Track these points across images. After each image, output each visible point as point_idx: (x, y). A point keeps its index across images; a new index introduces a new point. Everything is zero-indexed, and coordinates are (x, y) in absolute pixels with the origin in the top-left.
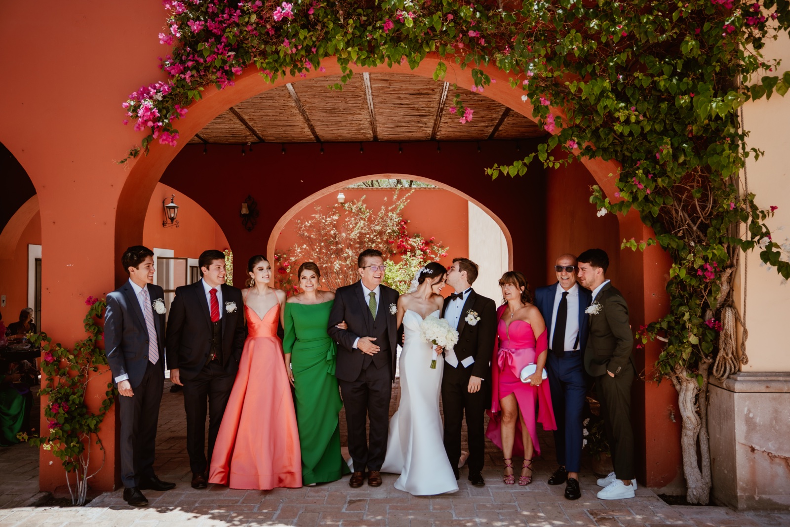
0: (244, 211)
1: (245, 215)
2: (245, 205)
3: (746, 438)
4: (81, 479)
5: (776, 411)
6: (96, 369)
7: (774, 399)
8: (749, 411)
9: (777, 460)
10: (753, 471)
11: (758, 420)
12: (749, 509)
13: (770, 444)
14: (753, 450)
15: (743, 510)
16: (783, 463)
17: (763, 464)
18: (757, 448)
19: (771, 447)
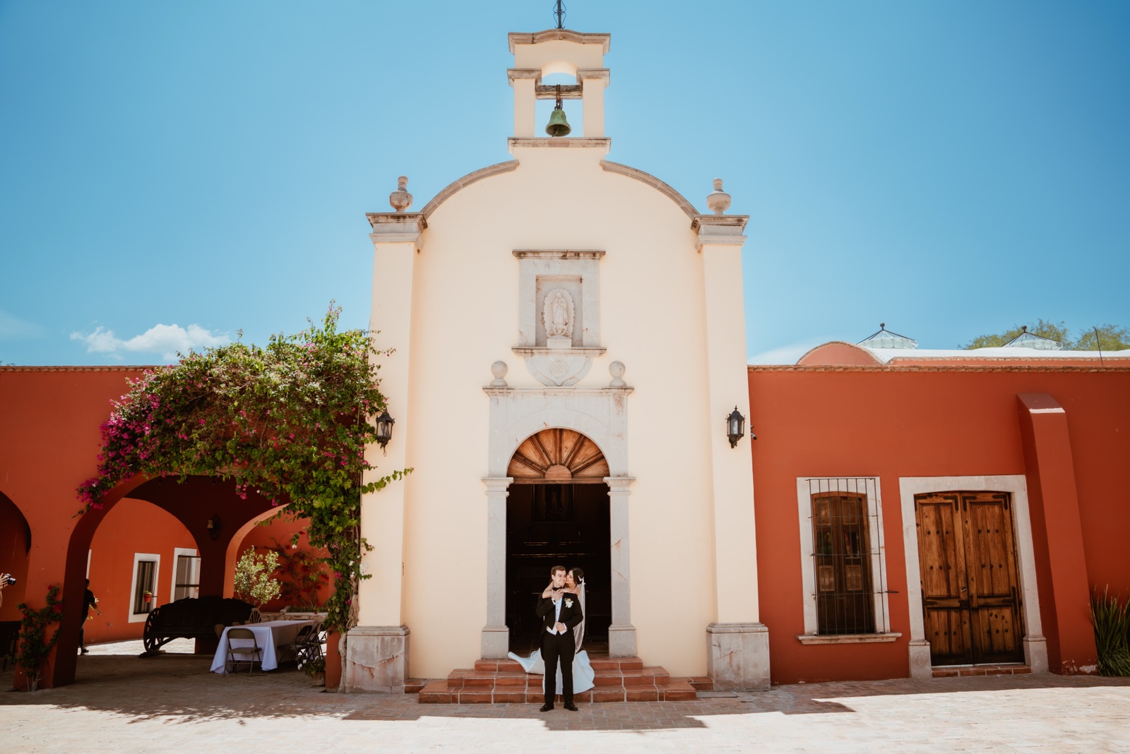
0: (210, 526)
1: (210, 529)
2: (210, 521)
3: (352, 658)
4: (34, 680)
5: (366, 645)
6: (50, 623)
7: (366, 639)
8: (354, 645)
9: (365, 669)
10: (354, 674)
11: (358, 649)
12: (350, 692)
13: (363, 661)
14: (354, 663)
15: (348, 693)
16: (368, 670)
17: (359, 670)
18: (356, 662)
19: (363, 662)
